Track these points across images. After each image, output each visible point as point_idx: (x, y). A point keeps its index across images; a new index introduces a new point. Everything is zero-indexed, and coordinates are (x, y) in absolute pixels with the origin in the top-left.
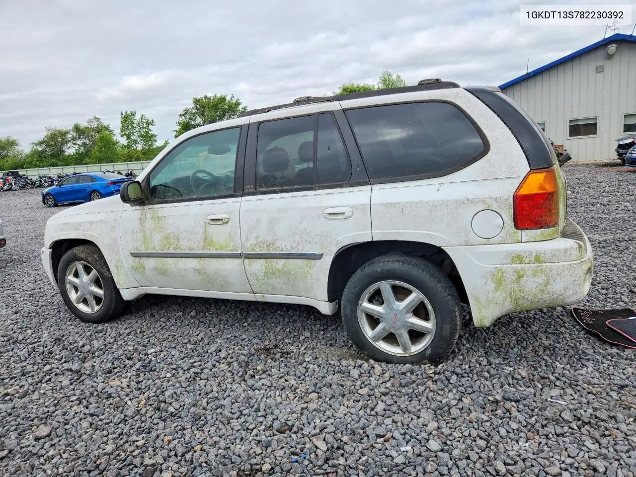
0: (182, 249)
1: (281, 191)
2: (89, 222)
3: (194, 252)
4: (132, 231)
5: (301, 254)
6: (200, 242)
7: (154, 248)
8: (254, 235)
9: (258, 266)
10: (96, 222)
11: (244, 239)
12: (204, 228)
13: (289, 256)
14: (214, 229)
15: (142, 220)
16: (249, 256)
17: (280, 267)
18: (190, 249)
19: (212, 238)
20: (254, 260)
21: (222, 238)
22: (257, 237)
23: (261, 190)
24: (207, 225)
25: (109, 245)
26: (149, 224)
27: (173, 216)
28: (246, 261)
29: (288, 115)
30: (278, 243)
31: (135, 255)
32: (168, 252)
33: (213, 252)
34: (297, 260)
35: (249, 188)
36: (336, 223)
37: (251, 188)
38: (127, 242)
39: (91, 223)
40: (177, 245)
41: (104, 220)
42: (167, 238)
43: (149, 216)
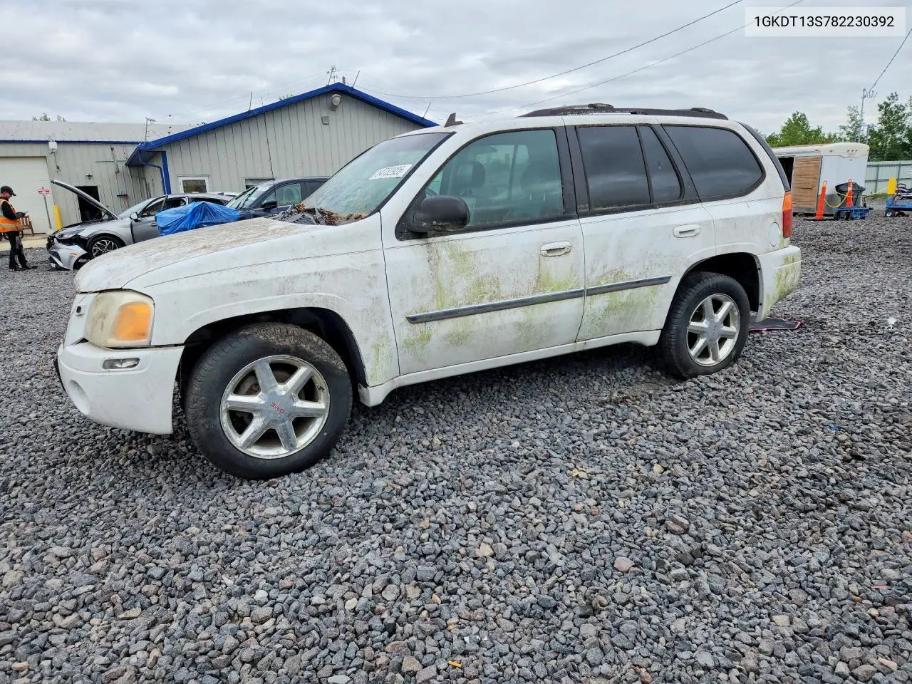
0: (503, 298)
1: (622, 211)
2: (316, 274)
3: (522, 298)
4: (414, 281)
5: (650, 280)
6: (530, 283)
7: (454, 303)
8: (601, 264)
9: (601, 302)
10: (334, 273)
11: (588, 271)
12: (537, 262)
13: (638, 284)
14: (552, 263)
15: (433, 262)
16: (592, 292)
17: (623, 300)
18: (515, 295)
19: (548, 274)
20: (598, 296)
21: (561, 274)
22: (604, 267)
23: (597, 209)
24: (542, 258)
25: (364, 310)
26: (447, 265)
27: (488, 249)
28: (589, 298)
29: (608, 123)
30: (626, 271)
31: (413, 320)
32: (480, 305)
33: (549, 293)
34: (642, 288)
35: (583, 208)
36: (686, 242)
37: (585, 208)
38: (402, 300)
39: (321, 276)
40: (494, 293)
41: (350, 267)
42: (479, 283)
43: (444, 253)
